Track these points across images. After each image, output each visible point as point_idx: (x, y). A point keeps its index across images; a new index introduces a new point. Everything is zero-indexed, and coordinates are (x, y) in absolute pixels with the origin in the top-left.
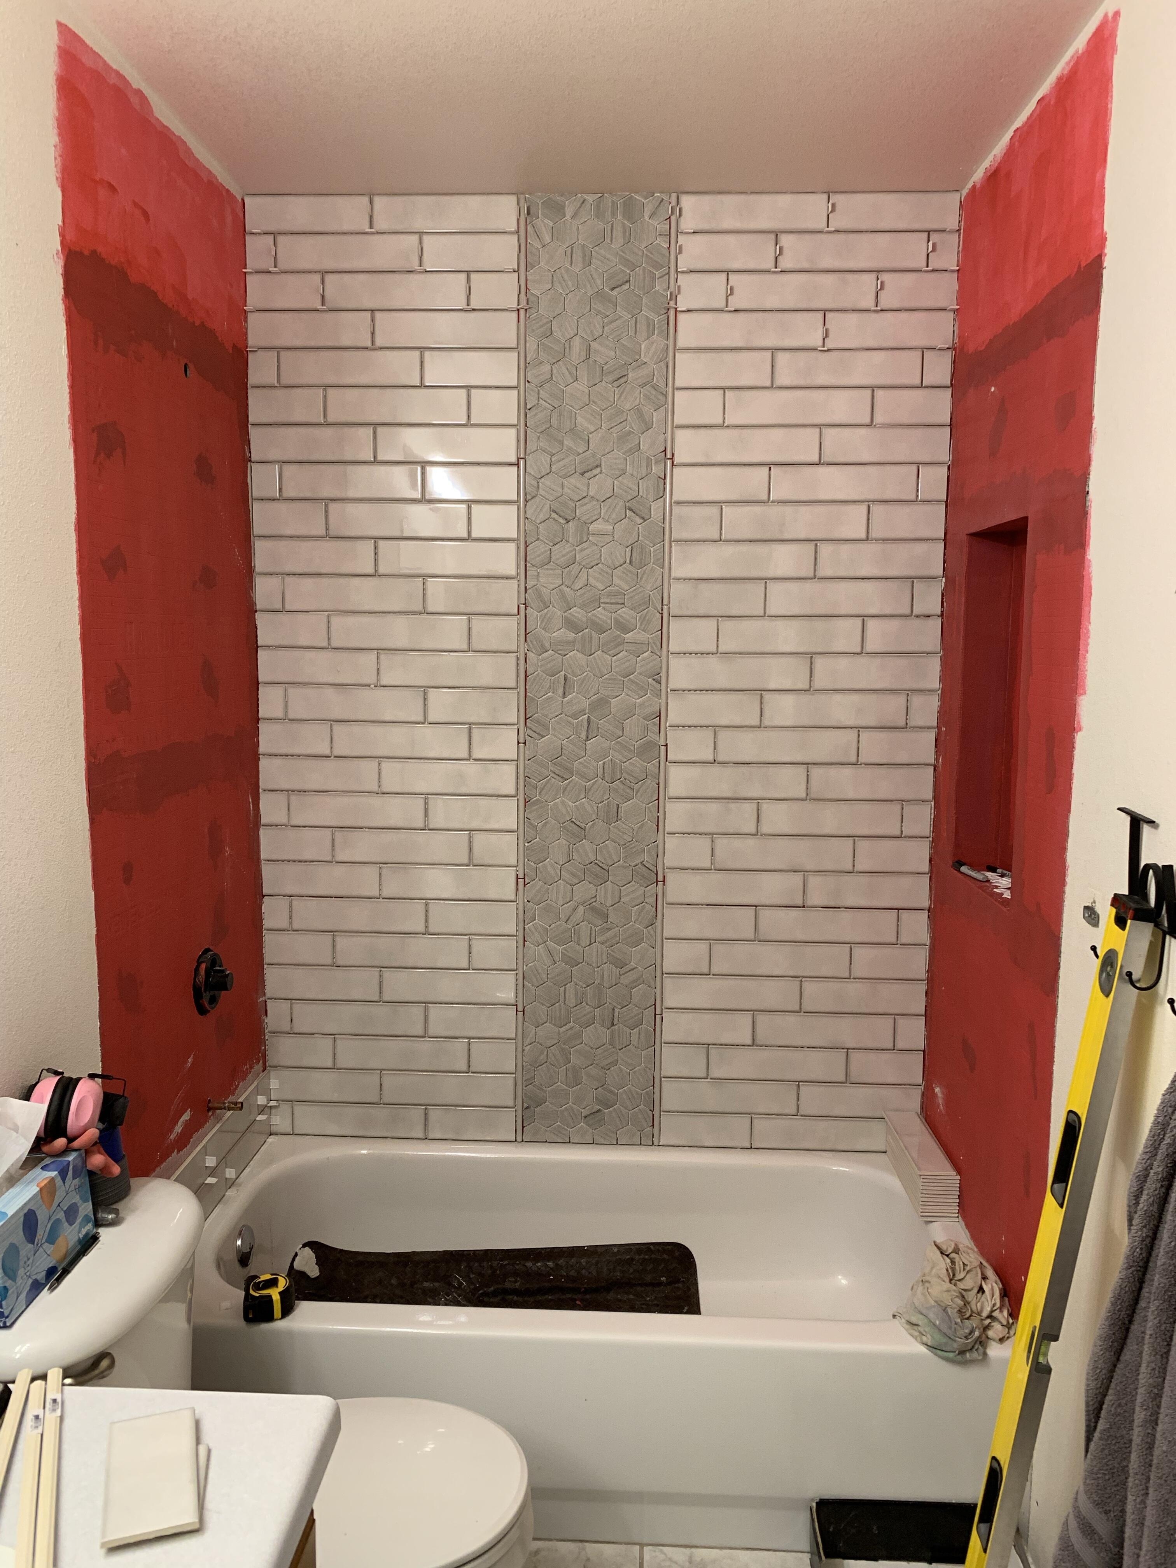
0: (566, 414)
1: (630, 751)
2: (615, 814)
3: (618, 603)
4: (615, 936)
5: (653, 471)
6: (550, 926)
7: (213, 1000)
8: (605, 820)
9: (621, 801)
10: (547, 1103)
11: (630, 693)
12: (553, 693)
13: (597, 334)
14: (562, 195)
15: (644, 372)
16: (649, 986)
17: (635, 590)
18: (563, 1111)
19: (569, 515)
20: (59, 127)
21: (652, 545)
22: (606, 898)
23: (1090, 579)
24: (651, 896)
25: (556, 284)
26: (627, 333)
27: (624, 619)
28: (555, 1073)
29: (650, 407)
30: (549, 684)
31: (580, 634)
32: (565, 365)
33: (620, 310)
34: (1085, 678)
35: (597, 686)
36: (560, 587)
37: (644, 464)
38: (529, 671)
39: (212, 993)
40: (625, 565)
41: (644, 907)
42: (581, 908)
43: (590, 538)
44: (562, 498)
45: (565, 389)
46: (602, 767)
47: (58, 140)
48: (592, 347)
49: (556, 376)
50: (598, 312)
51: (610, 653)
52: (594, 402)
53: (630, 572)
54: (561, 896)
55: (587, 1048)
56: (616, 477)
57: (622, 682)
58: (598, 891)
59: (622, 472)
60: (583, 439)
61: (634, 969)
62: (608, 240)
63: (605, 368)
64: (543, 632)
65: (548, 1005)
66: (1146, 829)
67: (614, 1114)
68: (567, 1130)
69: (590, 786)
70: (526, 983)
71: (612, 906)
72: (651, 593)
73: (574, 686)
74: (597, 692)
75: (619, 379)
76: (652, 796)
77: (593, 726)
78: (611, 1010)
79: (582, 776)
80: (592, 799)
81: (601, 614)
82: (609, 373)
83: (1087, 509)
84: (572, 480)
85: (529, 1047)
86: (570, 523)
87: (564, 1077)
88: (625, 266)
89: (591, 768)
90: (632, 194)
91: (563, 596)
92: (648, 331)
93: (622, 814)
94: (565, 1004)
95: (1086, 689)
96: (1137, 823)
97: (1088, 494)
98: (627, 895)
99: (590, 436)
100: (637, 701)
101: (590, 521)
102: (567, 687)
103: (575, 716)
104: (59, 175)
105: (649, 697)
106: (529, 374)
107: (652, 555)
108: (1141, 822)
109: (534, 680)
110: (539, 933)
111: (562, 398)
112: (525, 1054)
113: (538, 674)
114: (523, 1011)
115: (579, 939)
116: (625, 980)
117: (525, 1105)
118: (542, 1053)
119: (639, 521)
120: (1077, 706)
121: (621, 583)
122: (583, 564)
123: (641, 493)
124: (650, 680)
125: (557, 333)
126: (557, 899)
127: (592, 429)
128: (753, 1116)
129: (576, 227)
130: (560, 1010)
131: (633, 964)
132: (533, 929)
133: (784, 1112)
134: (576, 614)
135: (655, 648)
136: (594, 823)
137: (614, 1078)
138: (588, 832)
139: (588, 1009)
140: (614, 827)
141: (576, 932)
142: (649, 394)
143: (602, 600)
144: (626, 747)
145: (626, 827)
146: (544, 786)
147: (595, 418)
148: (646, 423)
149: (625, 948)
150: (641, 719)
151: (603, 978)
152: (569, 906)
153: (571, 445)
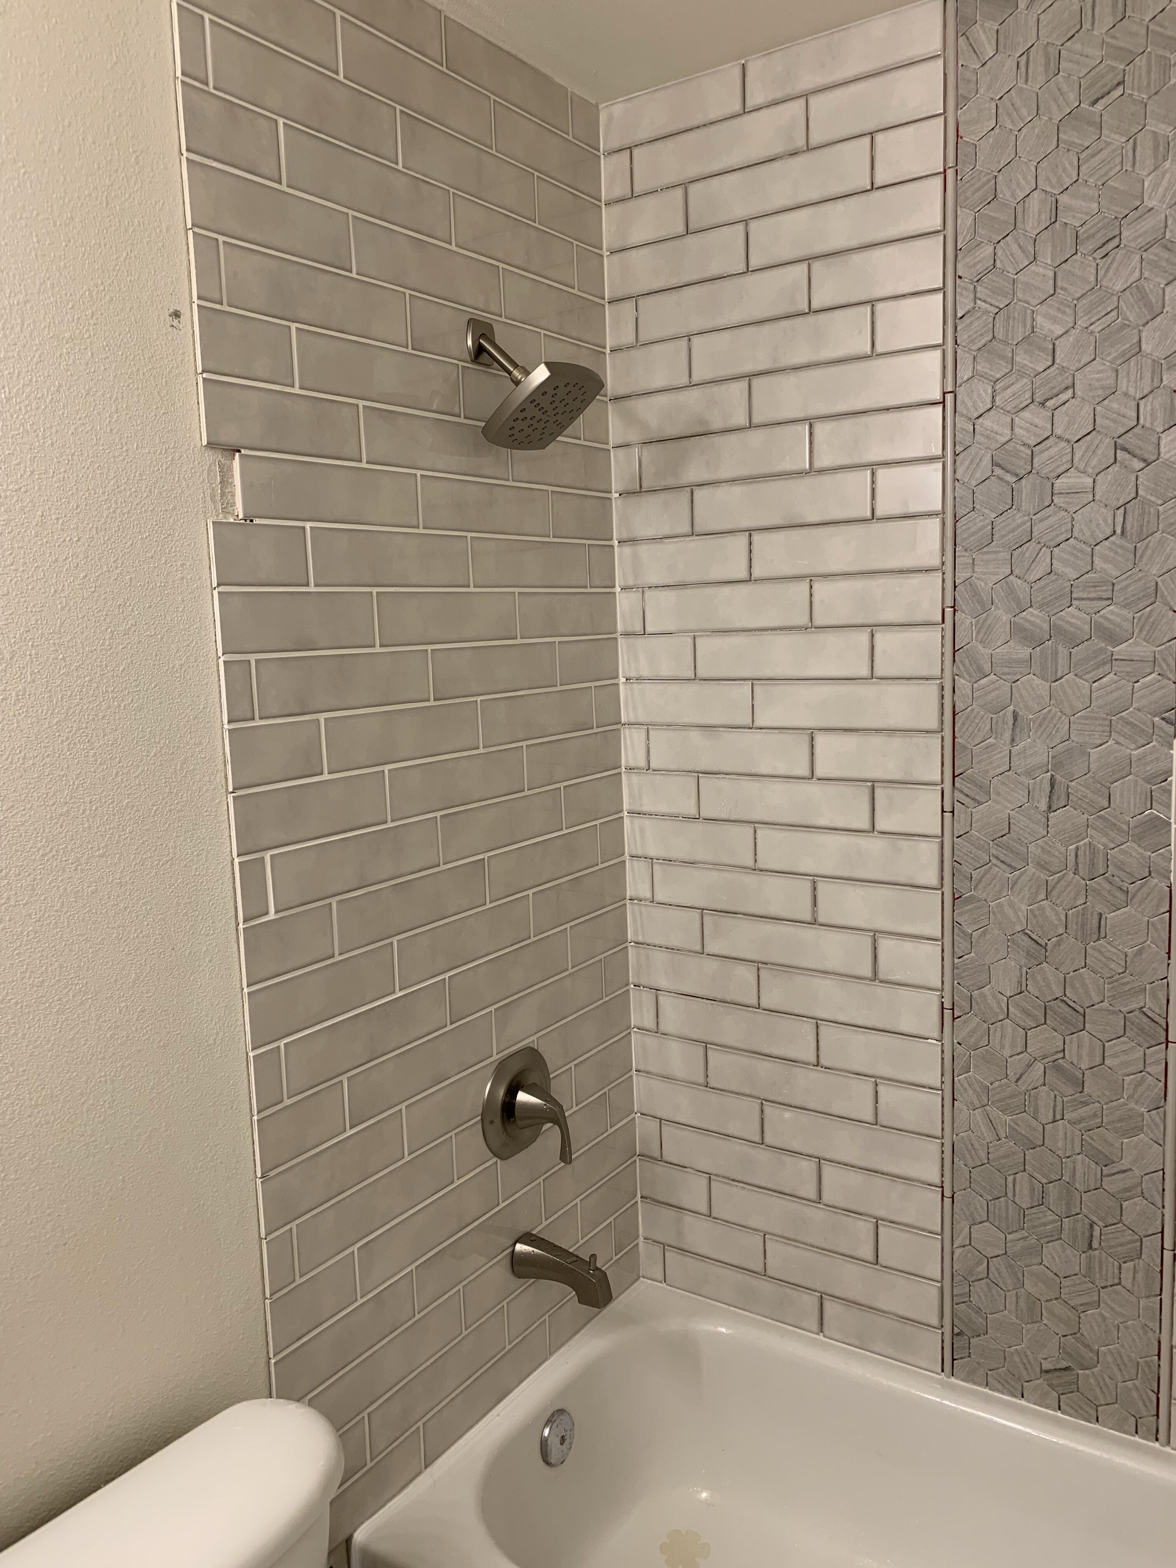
0: (1017, 316)
1: (1120, 830)
2: (1096, 929)
3: (1100, 599)
4: (1095, 1115)
5: (1165, 382)
6: (992, 1084)
8: (1079, 937)
9: (1106, 910)
10: (989, 1336)
11: (1121, 740)
12: (996, 738)
13: (1067, 182)
15: (1149, 223)
16: (1150, 1203)
17: (1130, 576)
18: (1012, 1354)
19: (1021, 466)
21: (1161, 502)
22: (1079, 1057)
24: (1158, 1061)
25: (1003, 118)
26: (1119, 168)
27: (1113, 624)
28: (1000, 1296)
29: (1158, 279)
30: (989, 726)
31: (1038, 649)
32: (1016, 240)
33: (1107, 132)
35: (1067, 726)
36: (1007, 579)
37: (1146, 373)
38: (959, 706)
40: (1111, 539)
41: (1143, 1080)
42: (1039, 1066)
43: (1056, 500)
44: (1011, 444)
45: (1015, 277)
46: (1073, 854)
48: (1060, 203)
49: (1001, 261)
50: (1070, 147)
51: (1087, 677)
52: (1062, 289)
53: (1122, 547)
54: (1007, 1042)
55: (1049, 1273)
56: (1098, 400)
57: (1107, 722)
58: (1067, 1042)
59: (1108, 392)
60: (1045, 350)
61: (1125, 1171)
62: (1088, 26)
63: (1082, 231)
64: (980, 647)
65: (990, 1198)
67: (1093, 1382)
68: (1018, 1382)
69: (1053, 884)
70: (955, 1160)
71: (1091, 1068)
72: (1159, 580)
73: (1028, 728)
74: (1065, 738)
75: (1104, 244)
76: (1158, 906)
77: (1060, 791)
78: (1087, 1226)
79: (1042, 866)
80: (1058, 902)
81: (1073, 616)
82: (1088, 238)
84: (1026, 414)
85: (960, 1250)
86: (1023, 481)
87: (1014, 1306)
88: (1116, 59)
89: (1056, 854)
91: (1011, 591)
92: (1156, 157)
93: (1107, 929)
94: (1014, 1200)
98: (1115, 1055)
99: (1057, 343)
100: (1134, 752)
101: (1056, 475)
102: (1018, 730)
103: (1030, 774)
105: (1154, 746)
106: (959, 266)
107: (1160, 518)
109: (967, 718)
110: (975, 1091)
111: (1011, 292)
112: (955, 1259)
113: (973, 710)
114: (953, 1198)
115: (1036, 1111)
116: (1112, 1185)
117: (956, 1330)
118: (979, 1263)
119: (1138, 464)
121: (1108, 567)
122: (1044, 540)
123: (1141, 421)
125: (1004, 193)
126: (1003, 1045)
127: (1061, 331)
129: (1034, 19)
130: (1007, 1208)
131: (1125, 1164)
132: (966, 1085)
134: (1032, 619)
135: (1164, 666)
136: (1061, 940)
137: (1091, 1327)
138: (1051, 951)
139: (1050, 1217)
140: (1094, 948)
141: (1032, 1098)
142: (1156, 258)
143: (1074, 596)
144: (1115, 825)
145: (1115, 951)
146: (982, 877)
147: (1064, 313)
148: (1149, 306)
149: (1110, 1136)
150: (1140, 782)
151: (1074, 1175)
152: (1020, 1060)
153: (1025, 362)
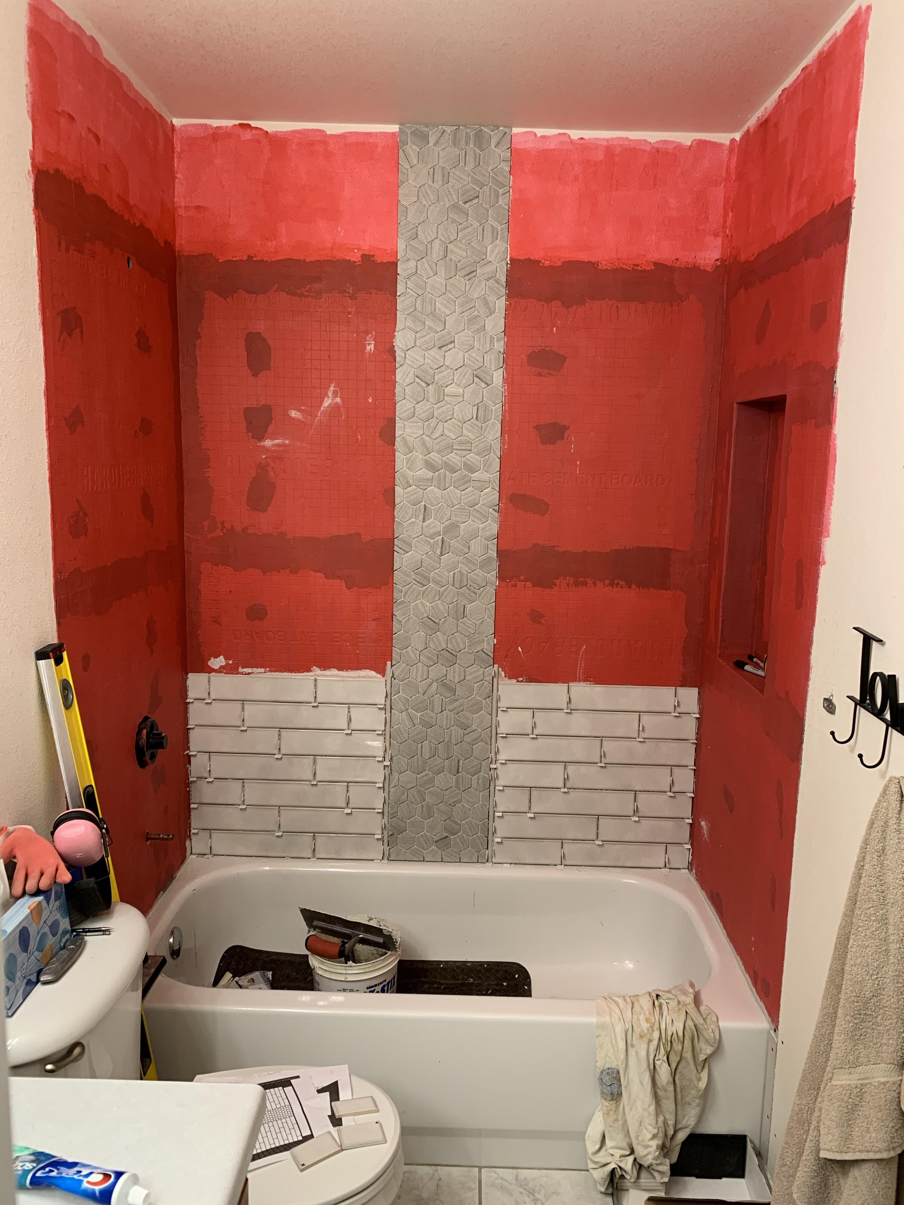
0: (427, 300)
1: (474, 564)
2: (462, 612)
3: (467, 450)
4: (461, 706)
5: (495, 347)
6: (411, 698)
7: (153, 757)
8: (454, 617)
9: (467, 603)
10: (407, 831)
11: (475, 520)
12: (415, 518)
13: (452, 238)
14: (427, 126)
15: (489, 269)
16: (486, 744)
17: (480, 439)
18: (419, 838)
19: (429, 379)
20: (30, 70)
21: (493, 405)
22: (454, 677)
23: (835, 449)
24: (490, 675)
25: (421, 197)
26: (476, 238)
27: (472, 463)
28: (414, 809)
29: (493, 296)
30: (412, 512)
31: (436, 473)
32: (428, 262)
33: (471, 219)
34: (829, 524)
35: (450, 513)
36: (422, 437)
37: (488, 342)
38: (397, 501)
39: (152, 751)
40: (472, 420)
41: (483, 684)
42: (435, 684)
43: (446, 398)
44: (424, 366)
45: (427, 280)
46: (452, 576)
47: (28, 81)
48: (448, 248)
49: (420, 271)
50: (454, 221)
51: (460, 488)
52: (450, 291)
53: (476, 425)
54: (419, 674)
55: (439, 790)
56: (466, 351)
57: (468, 511)
58: (448, 671)
59: (470, 348)
60: (440, 321)
61: (474, 731)
62: (462, 164)
63: (458, 265)
64: (408, 471)
65: (409, 757)
66: (875, 645)
67: (458, 840)
68: (422, 852)
69: (443, 591)
70: (392, 741)
71: (459, 682)
72: (492, 442)
73: (431, 513)
74: (449, 519)
75: (469, 274)
76: (490, 599)
77: (446, 545)
78: (457, 761)
79: (437, 583)
80: (445, 601)
81: (454, 458)
82: (462, 269)
83: (834, 395)
84: (432, 352)
85: (394, 789)
86: (430, 386)
87: (420, 813)
88: (475, 184)
89: (444, 576)
90: (482, 128)
91: (424, 443)
92: (492, 237)
93: (467, 612)
94: (421, 756)
95: (830, 533)
96: (868, 640)
97: (835, 383)
98: (471, 674)
99: (447, 318)
100: (481, 526)
101: (445, 385)
102: (426, 514)
103: (432, 537)
104: (30, 109)
105: (489, 523)
106: (399, 268)
107: (493, 413)
108: (871, 640)
109: (401, 508)
110: (402, 702)
111: (425, 288)
112: (391, 794)
113: (404, 504)
115: (433, 708)
116: (468, 739)
117: (390, 833)
118: (403, 794)
119: (484, 385)
120: (822, 546)
121: (470, 435)
122: (440, 418)
123: (485, 364)
124: (491, 510)
125: (422, 236)
126: (417, 677)
127: (448, 313)
128: (564, 841)
129: (437, 153)
130: (418, 761)
131: (474, 727)
132: (398, 700)
133: (587, 838)
134: (434, 458)
135: (495, 485)
136: (446, 620)
137: (458, 812)
138: (441, 626)
139: (440, 760)
140: (461, 622)
141: (431, 702)
142: (492, 286)
143: (454, 447)
144: (471, 561)
145: (471, 623)
146: (408, 590)
147: (451, 304)
148: (490, 309)
149: (468, 714)
150: (483, 540)
151: (451, 737)
152: (426, 683)
153: (431, 325)
